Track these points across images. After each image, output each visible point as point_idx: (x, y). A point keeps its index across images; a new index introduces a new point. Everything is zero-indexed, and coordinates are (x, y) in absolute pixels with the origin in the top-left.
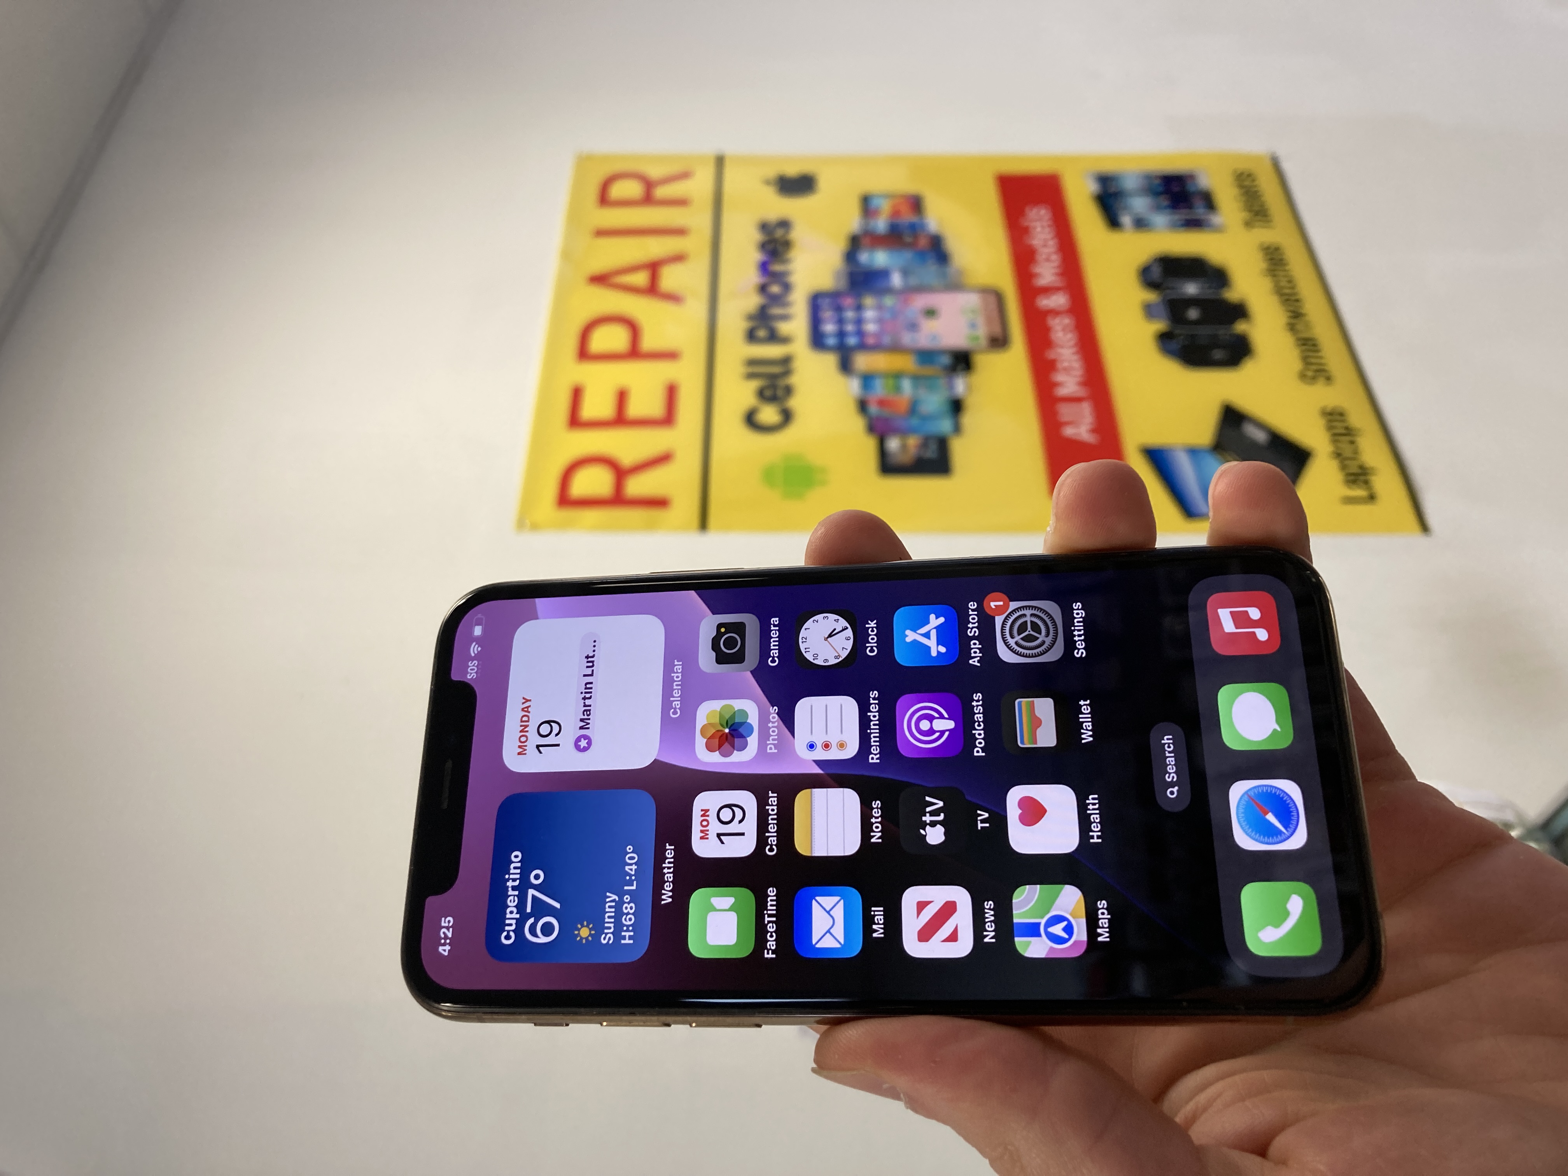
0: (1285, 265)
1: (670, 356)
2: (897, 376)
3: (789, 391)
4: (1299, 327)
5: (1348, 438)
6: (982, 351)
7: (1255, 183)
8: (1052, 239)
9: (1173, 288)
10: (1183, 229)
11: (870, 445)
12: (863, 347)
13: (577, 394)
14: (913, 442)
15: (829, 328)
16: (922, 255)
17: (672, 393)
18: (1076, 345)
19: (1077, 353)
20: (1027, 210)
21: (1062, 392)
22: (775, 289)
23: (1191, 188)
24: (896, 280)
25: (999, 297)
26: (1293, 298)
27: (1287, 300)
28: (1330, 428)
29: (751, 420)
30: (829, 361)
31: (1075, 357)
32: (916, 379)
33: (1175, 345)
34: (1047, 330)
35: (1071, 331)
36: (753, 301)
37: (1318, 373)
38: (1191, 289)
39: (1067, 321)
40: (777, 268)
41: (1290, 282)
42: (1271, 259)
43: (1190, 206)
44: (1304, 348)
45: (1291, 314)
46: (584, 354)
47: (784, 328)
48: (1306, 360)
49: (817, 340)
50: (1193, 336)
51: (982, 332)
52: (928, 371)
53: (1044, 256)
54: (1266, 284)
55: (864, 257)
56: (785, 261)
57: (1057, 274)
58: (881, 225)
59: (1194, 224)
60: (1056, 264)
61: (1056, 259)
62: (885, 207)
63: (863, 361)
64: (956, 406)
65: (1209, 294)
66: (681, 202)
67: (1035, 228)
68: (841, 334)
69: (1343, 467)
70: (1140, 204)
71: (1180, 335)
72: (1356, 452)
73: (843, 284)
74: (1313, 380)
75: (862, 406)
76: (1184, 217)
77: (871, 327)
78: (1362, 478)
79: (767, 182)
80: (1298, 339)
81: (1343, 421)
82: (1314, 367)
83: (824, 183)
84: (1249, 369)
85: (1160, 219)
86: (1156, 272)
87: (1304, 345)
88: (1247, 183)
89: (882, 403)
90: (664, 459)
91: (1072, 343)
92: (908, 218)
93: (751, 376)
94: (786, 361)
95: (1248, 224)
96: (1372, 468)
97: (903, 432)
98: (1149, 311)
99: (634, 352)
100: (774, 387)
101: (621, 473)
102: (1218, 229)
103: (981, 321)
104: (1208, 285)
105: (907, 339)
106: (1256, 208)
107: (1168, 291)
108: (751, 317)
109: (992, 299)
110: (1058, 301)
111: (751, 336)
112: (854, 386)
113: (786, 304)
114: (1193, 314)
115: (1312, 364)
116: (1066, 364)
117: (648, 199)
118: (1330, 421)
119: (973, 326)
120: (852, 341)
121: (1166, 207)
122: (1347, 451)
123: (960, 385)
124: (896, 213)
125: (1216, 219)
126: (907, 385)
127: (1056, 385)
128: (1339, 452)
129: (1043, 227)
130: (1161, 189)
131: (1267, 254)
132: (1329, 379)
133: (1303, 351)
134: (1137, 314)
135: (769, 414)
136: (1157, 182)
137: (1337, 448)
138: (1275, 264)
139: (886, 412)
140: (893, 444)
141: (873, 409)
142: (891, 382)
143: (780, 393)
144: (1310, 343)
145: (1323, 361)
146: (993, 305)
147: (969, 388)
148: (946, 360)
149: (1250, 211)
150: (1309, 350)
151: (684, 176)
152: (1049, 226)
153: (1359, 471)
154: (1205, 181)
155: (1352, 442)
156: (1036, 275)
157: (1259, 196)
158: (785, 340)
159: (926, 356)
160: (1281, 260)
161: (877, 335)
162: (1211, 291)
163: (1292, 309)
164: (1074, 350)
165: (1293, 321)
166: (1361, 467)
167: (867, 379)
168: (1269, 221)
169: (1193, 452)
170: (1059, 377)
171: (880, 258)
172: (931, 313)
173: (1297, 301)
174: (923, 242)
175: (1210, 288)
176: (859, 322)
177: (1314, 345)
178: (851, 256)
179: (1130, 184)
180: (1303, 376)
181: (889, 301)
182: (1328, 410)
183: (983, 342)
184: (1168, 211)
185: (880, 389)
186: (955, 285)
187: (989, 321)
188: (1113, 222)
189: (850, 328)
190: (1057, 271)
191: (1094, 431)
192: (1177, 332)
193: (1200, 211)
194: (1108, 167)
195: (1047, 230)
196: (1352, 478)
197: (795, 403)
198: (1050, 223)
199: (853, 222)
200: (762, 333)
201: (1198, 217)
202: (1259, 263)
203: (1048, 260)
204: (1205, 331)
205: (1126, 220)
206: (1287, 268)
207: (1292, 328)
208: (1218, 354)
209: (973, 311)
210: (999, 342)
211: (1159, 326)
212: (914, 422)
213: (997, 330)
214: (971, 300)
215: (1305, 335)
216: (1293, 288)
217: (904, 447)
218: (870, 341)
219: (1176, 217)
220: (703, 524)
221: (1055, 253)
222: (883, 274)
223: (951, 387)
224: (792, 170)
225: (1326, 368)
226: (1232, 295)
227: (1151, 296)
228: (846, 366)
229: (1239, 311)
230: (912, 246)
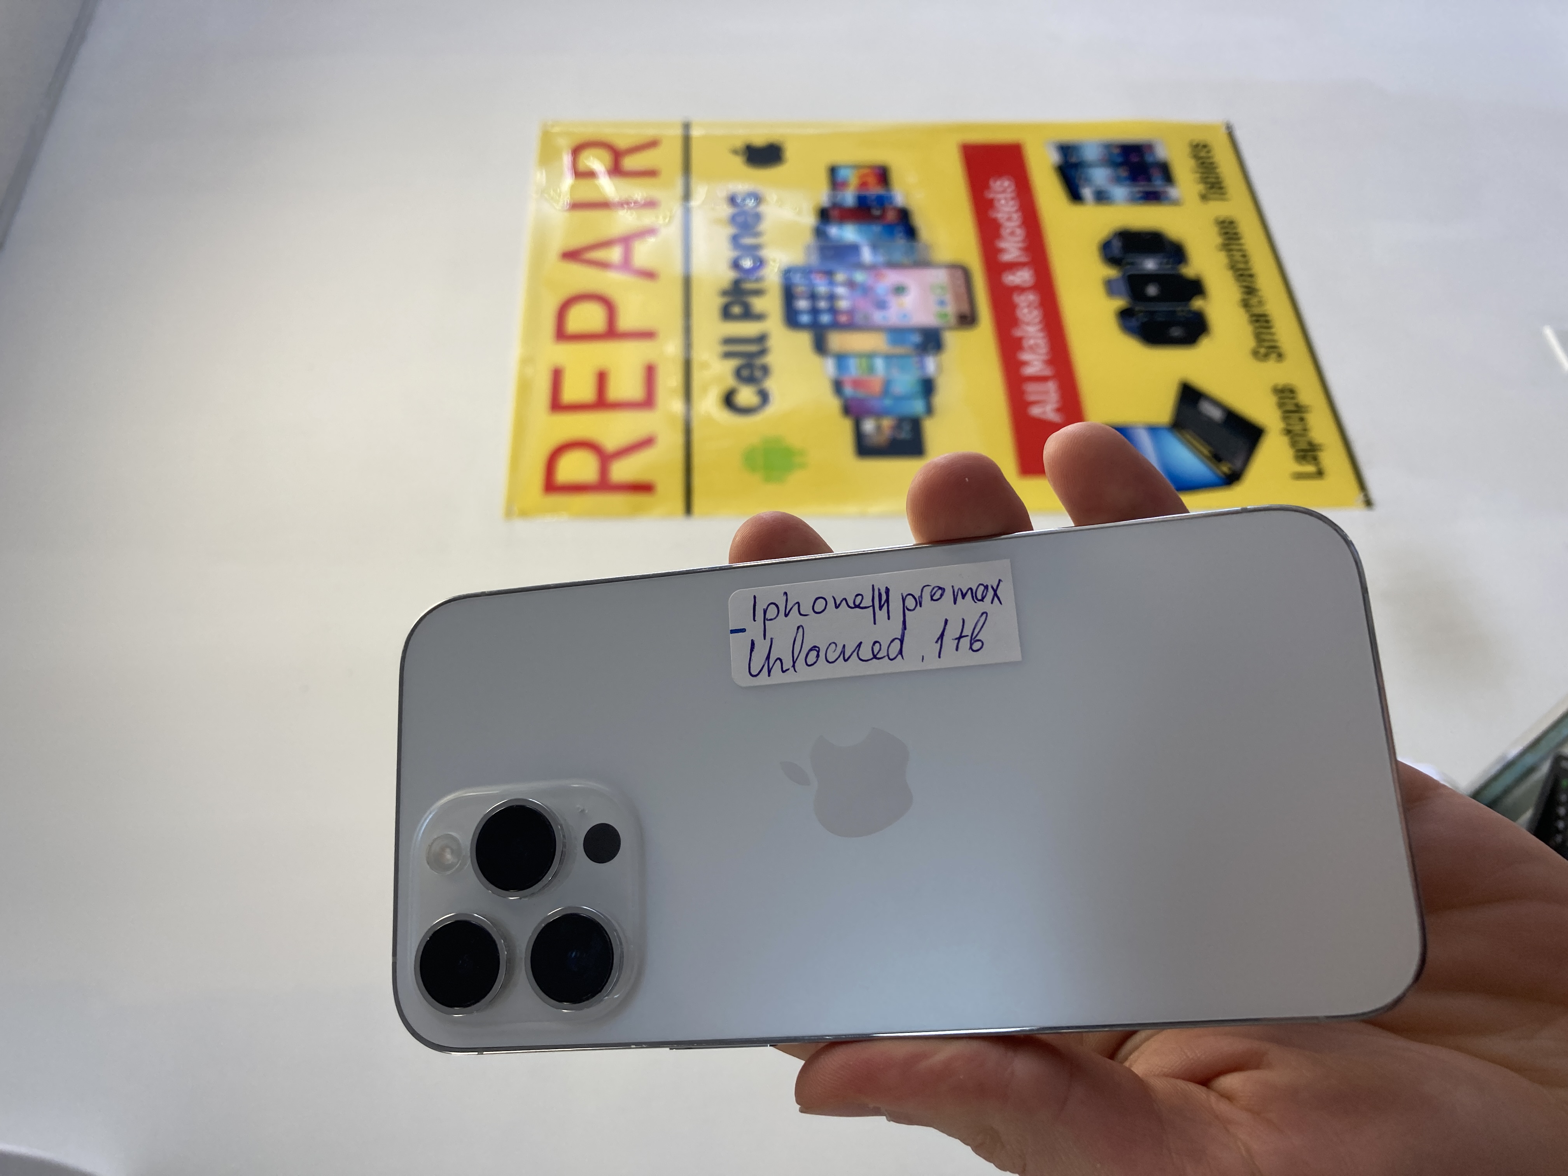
0: (1239, 239)
1: (647, 335)
2: (870, 356)
3: (766, 370)
4: (1254, 301)
5: (1297, 415)
6: (951, 328)
7: (1210, 155)
8: (1017, 211)
9: (1132, 264)
10: (1141, 202)
11: (846, 426)
12: (836, 326)
13: (557, 376)
14: (887, 423)
15: (802, 304)
16: (890, 229)
17: (650, 372)
18: (1041, 322)
19: (1042, 330)
20: (991, 183)
21: (1029, 371)
22: (747, 263)
23: (1149, 159)
24: (867, 255)
25: (965, 273)
26: (1246, 273)
27: (1242, 275)
28: (1281, 405)
29: (729, 400)
30: (804, 339)
31: (1041, 335)
32: (888, 357)
33: (1134, 323)
34: (1013, 307)
35: (1036, 308)
36: (727, 276)
37: (1271, 350)
38: (1150, 265)
39: (1031, 297)
40: (748, 241)
41: (1244, 256)
42: (1226, 233)
43: (1149, 179)
44: (1257, 324)
45: (1246, 290)
46: (562, 334)
47: (758, 304)
48: (1259, 337)
49: (791, 319)
50: (1152, 313)
51: (951, 309)
52: (899, 350)
53: (1008, 231)
54: (1221, 258)
55: (834, 231)
56: (757, 235)
57: (1021, 249)
58: (849, 198)
59: (1152, 197)
60: (1020, 238)
61: (1020, 233)
62: (852, 179)
63: (837, 341)
64: (928, 387)
65: (1167, 269)
66: (650, 173)
67: (999, 200)
68: (815, 312)
69: (1293, 444)
70: (1100, 176)
71: (1141, 311)
72: (1305, 430)
73: (814, 260)
74: (1266, 356)
75: (838, 386)
76: (1141, 189)
77: (843, 305)
78: (1310, 453)
79: (735, 152)
80: (1253, 315)
81: (1293, 398)
82: (1267, 344)
83: (790, 152)
84: (1205, 345)
85: (1120, 192)
86: (1117, 245)
87: (1257, 321)
88: (1203, 154)
89: (857, 383)
90: (646, 442)
91: (1037, 320)
92: (875, 190)
93: (728, 355)
94: (761, 339)
95: (1204, 197)
96: (1320, 445)
97: (878, 414)
98: (1110, 287)
99: (611, 333)
100: (749, 366)
101: (605, 458)
102: (1175, 202)
103: (948, 297)
104: (1165, 260)
105: (878, 317)
106: (1213, 180)
107: (1129, 267)
108: (725, 293)
109: (959, 273)
110: (1023, 277)
111: (726, 314)
112: (829, 366)
113: (759, 280)
114: (1152, 290)
115: (1264, 340)
116: (1032, 342)
117: (616, 170)
118: (1281, 398)
119: (942, 303)
120: (825, 319)
121: (1126, 179)
122: (1297, 428)
123: (931, 364)
124: (863, 185)
125: (1173, 192)
126: (879, 364)
127: (1024, 363)
128: (1290, 428)
129: (1006, 199)
130: (1120, 160)
131: (1222, 228)
132: (1280, 356)
133: (1256, 328)
134: (1099, 291)
135: (746, 396)
136: (1116, 151)
137: (1288, 424)
138: (1230, 239)
139: (861, 394)
140: (869, 426)
141: (848, 390)
142: (864, 361)
143: (758, 374)
144: (1262, 319)
145: (1276, 337)
146: (961, 282)
147: (939, 368)
148: (916, 339)
149: (1206, 183)
150: (1262, 327)
151: (652, 144)
152: (1013, 199)
153: (1308, 448)
154: (1162, 153)
155: (1302, 419)
156: (1001, 251)
157: (1215, 168)
158: (759, 317)
159: (897, 333)
160: (1236, 234)
161: (851, 312)
162: (1169, 266)
163: (1245, 284)
164: (1039, 327)
165: (1246, 297)
166: (1310, 444)
167: (841, 359)
168: (1223, 194)
169: (1153, 430)
170: (1025, 356)
171: (849, 233)
172: (899, 290)
173: (1251, 276)
174: (891, 216)
175: (1167, 263)
176: (832, 298)
177: (1267, 321)
178: (820, 233)
179: (1091, 154)
180: (1255, 354)
181: (860, 277)
182: (1280, 387)
183: (952, 320)
184: (1128, 182)
185: (855, 369)
186: (923, 263)
187: (957, 297)
188: (1075, 195)
189: (823, 304)
190: (1021, 245)
191: (1058, 410)
192: (1137, 308)
193: (1158, 183)
194: (1068, 137)
195: (1012, 203)
196: (1302, 454)
197: (771, 384)
198: (1013, 195)
199: (822, 196)
200: (736, 310)
201: (1158, 189)
202: (1215, 238)
203: (1012, 233)
204: (1163, 307)
205: (1087, 192)
206: (1242, 241)
207: (1246, 304)
208: (1176, 332)
209: (942, 288)
210: (967, 320)
211: (1119, 303)
212: (888, 402)
213: (965, 308)
214: (939, 277)
215: (1257, 310)
216: (1247, 262)
217: (879, 428)
218: (843, 319)
219: (1137, 189)
220: (688, 509)
221: (1019, 227)
222: (854, 249)
223: (922, 367)
224: (760, 139)
225: (1278, 344)
226: (1189, 271)
227: (1112, 272)
228: (820, 347)
229: (1196, 288)
230: (880, 218)
